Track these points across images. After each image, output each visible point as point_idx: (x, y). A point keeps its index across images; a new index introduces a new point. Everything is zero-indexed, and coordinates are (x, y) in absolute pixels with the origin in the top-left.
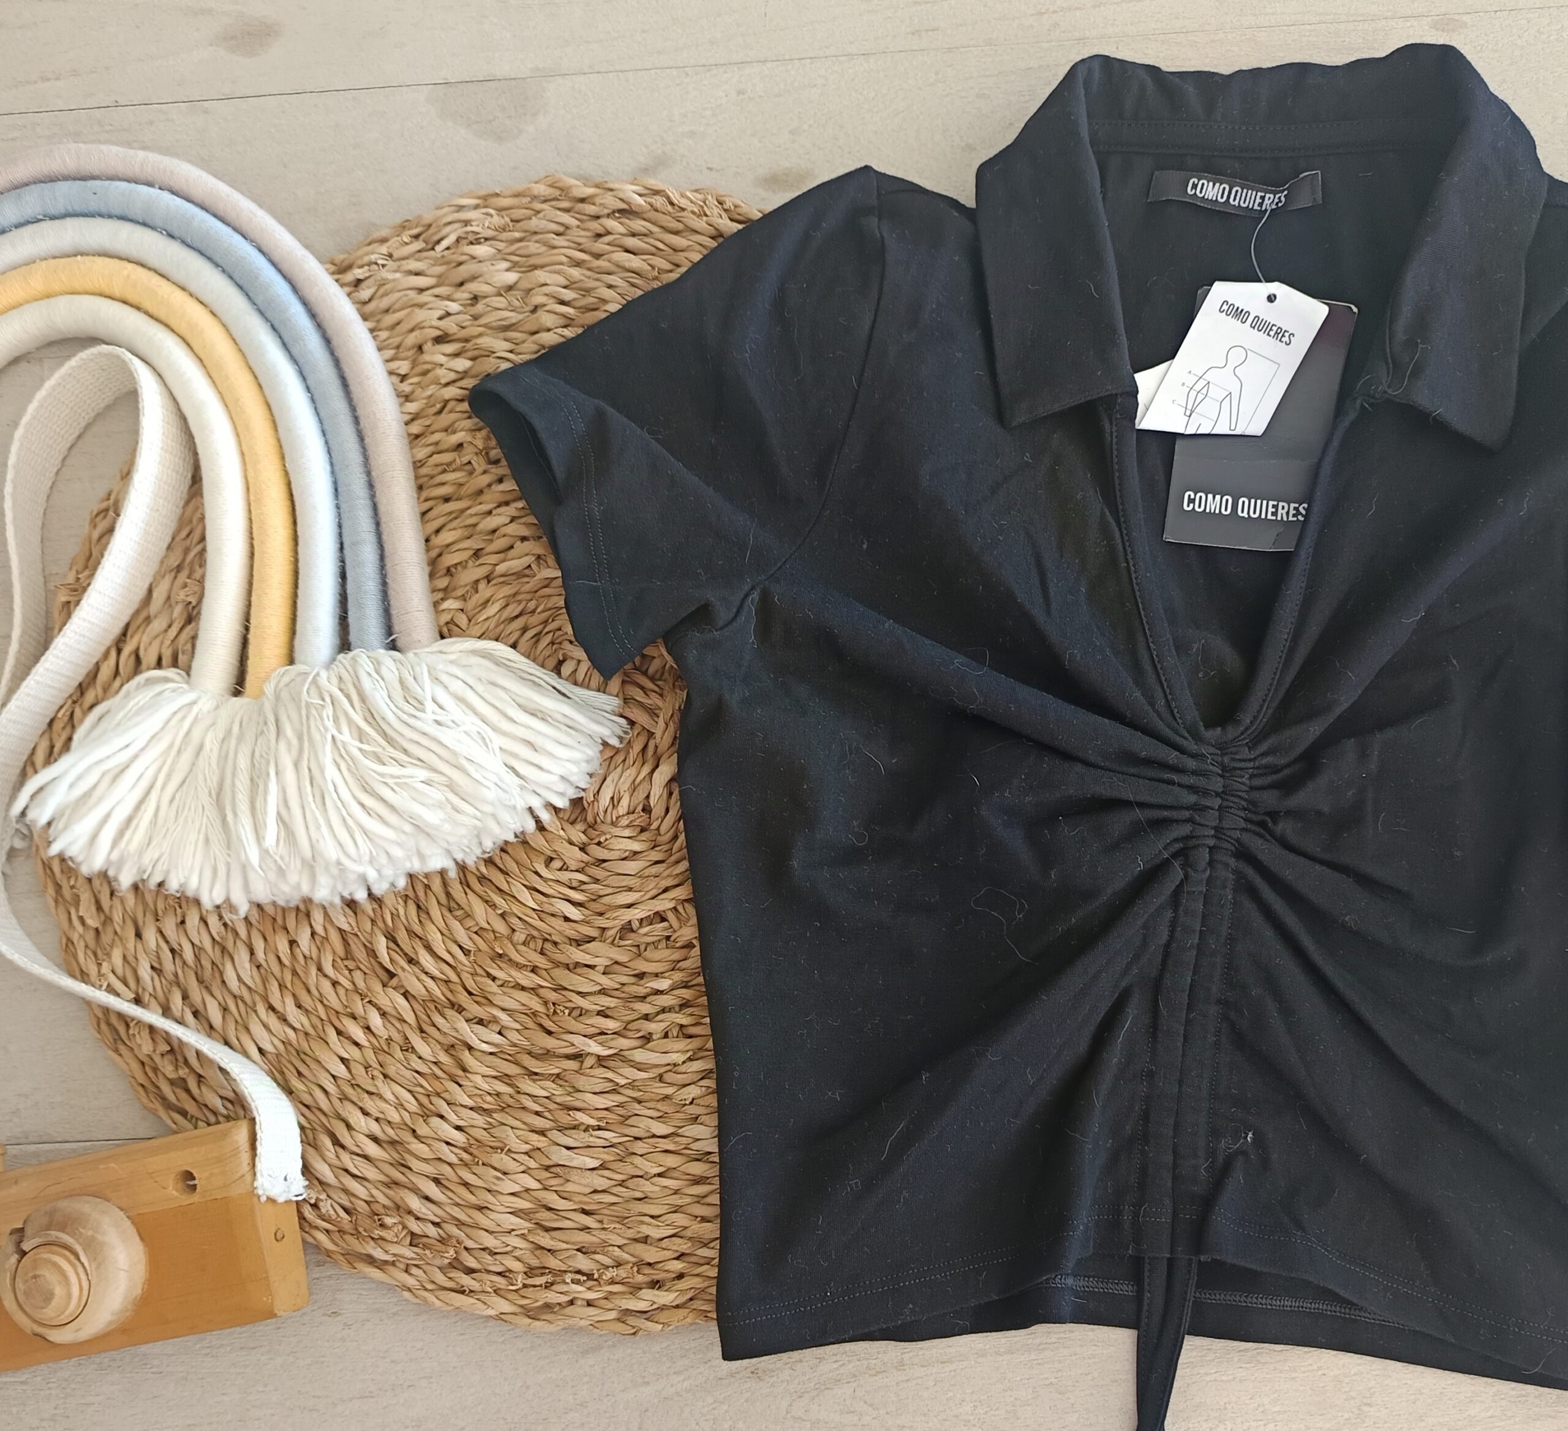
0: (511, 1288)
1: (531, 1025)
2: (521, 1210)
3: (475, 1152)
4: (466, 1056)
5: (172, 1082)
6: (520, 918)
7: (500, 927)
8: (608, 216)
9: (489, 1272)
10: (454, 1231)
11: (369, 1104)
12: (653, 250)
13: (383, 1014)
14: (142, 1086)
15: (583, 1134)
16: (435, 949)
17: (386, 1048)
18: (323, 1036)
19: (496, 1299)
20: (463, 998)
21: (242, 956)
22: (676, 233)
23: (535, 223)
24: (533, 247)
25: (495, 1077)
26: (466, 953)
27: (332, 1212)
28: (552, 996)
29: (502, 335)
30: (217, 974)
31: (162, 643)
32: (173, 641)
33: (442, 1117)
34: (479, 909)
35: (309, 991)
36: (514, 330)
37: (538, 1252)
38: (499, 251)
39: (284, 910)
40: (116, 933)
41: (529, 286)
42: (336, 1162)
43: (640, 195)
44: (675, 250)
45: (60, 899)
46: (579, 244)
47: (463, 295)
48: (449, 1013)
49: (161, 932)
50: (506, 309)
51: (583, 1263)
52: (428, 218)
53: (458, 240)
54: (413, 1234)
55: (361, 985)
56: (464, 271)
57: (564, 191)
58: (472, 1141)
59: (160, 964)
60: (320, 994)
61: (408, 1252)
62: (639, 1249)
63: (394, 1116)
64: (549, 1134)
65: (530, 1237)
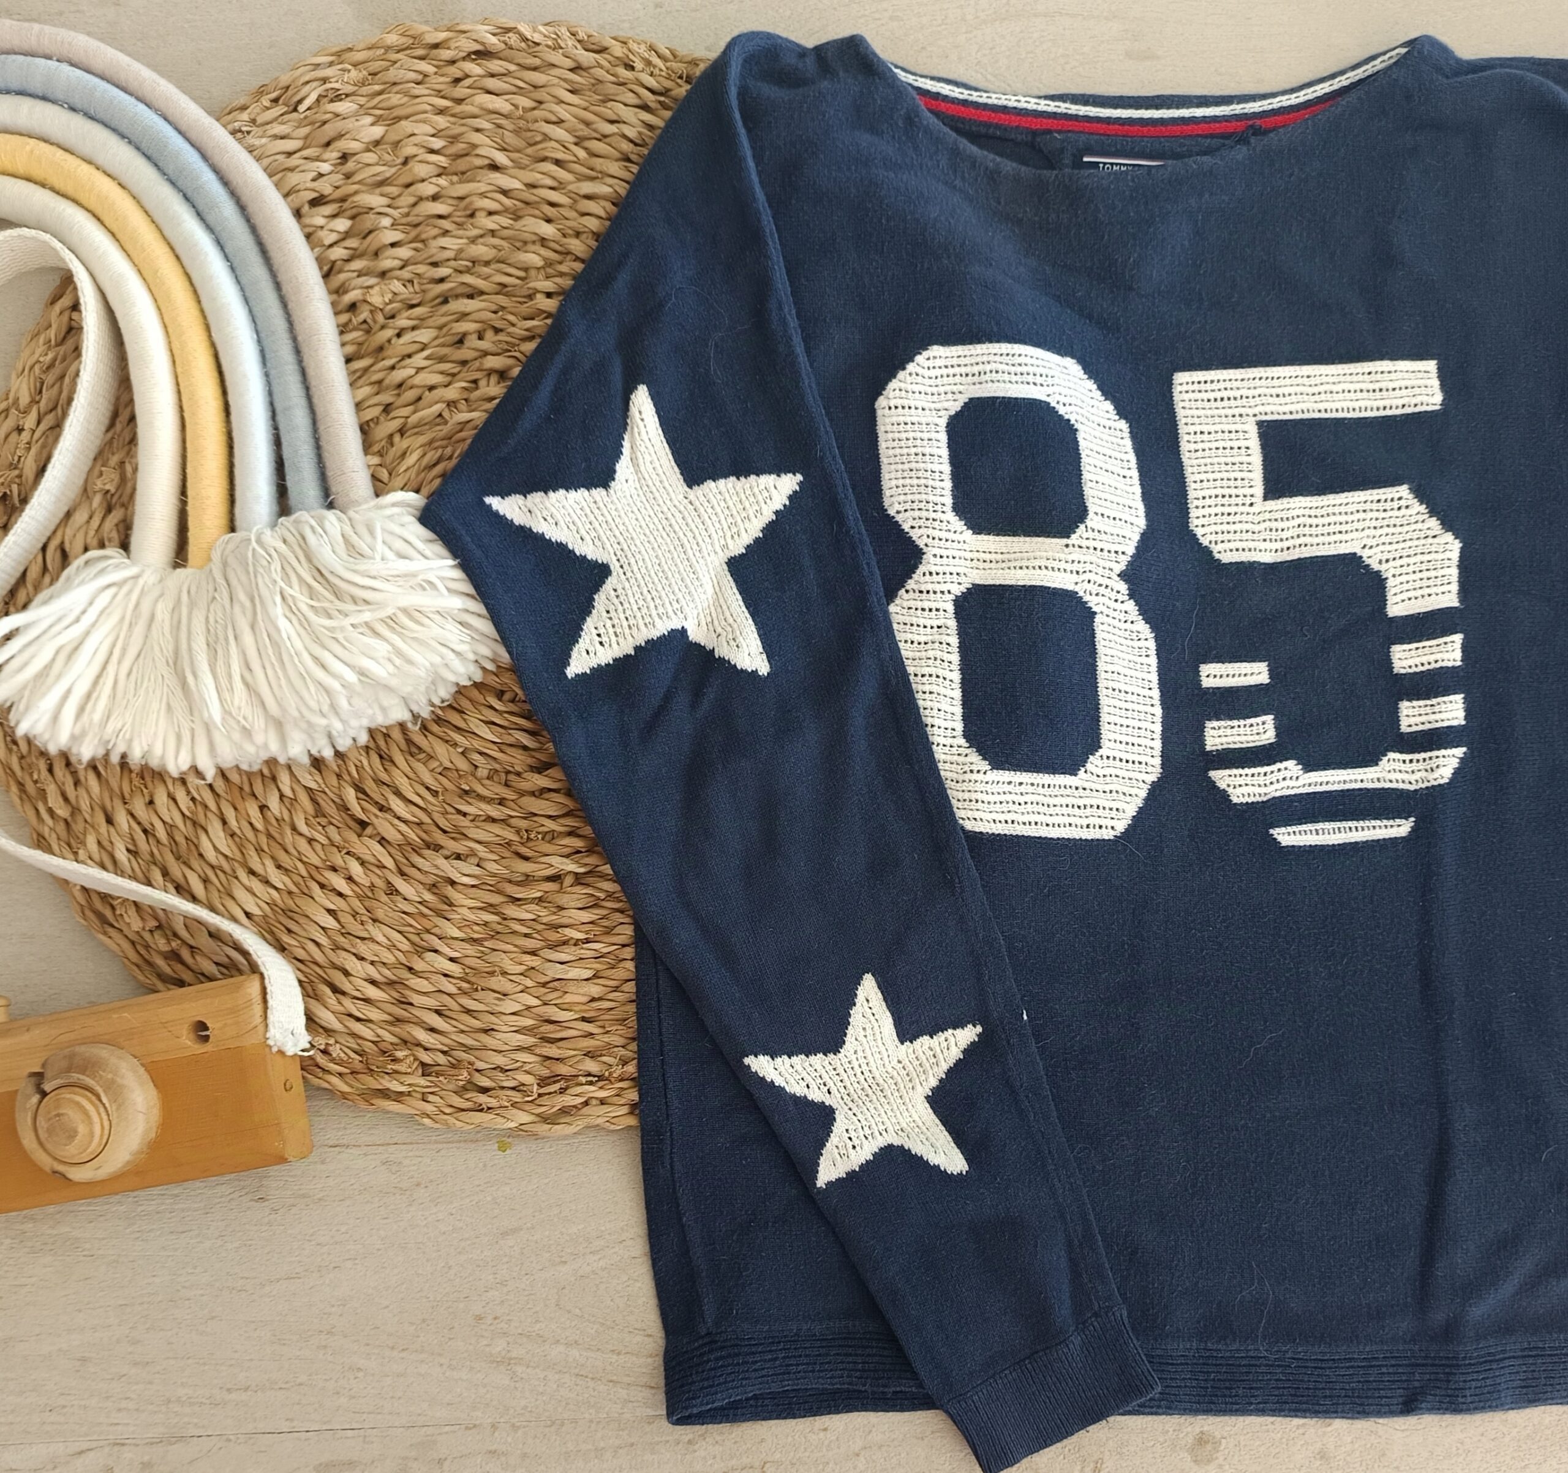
0: (527, 1099)
1: (507, 854)
2: (525, 1028)
3: (473, 979)
4: (449, 891)
5: (165, 956)
6: (481, 753)
7: (463, 765)
8: (464, 59)
9: (503, 1088)
10: (463, 1056)
11: (363, 948)
12: (514, 89)
13: (363, 864)
14: (135, 964)
15: (574, 948)
16: (405, 793)
17: (370, 894)
18: (306, 891)
19: (515, 1111)
20: (438, 837)
21: (216, 828)
22: (535, 69)
23: (393, 74)
24: (395, 99)
25: (481, 909)
26: (434, 793)
27: (342, 1055)
28: (523, 824)
29: (378, 191)
30: (193, 848)
31: (86, 533)
32: (97, 531)
33: (436, 951)
34: (441, 751)
35: (286, 851)
36: (389, 185)
37: (546, 1063)
38: (361, 106)
39: (249, 775)
40: (86, 821)
41: (397, 138)
42: (341, 1009)
43: (494, 35)
44: (535, 87)
45: (24, 796)
46: (440, 91)
47: (333, 155)
48: (427, 852)
49: (132, 815)
50: (377, 164)
52: (285, 79)
53: (318, 101)
54: (424, 1064)
55: (338, 840)
56: (329, 130)
57: (416, 39)
58: (467, 971)
59: (135, 845)
60: (299, 852)
61: (422, 1082)
63: (389, 958)
64: (541, 953)
65: (538, 1051)
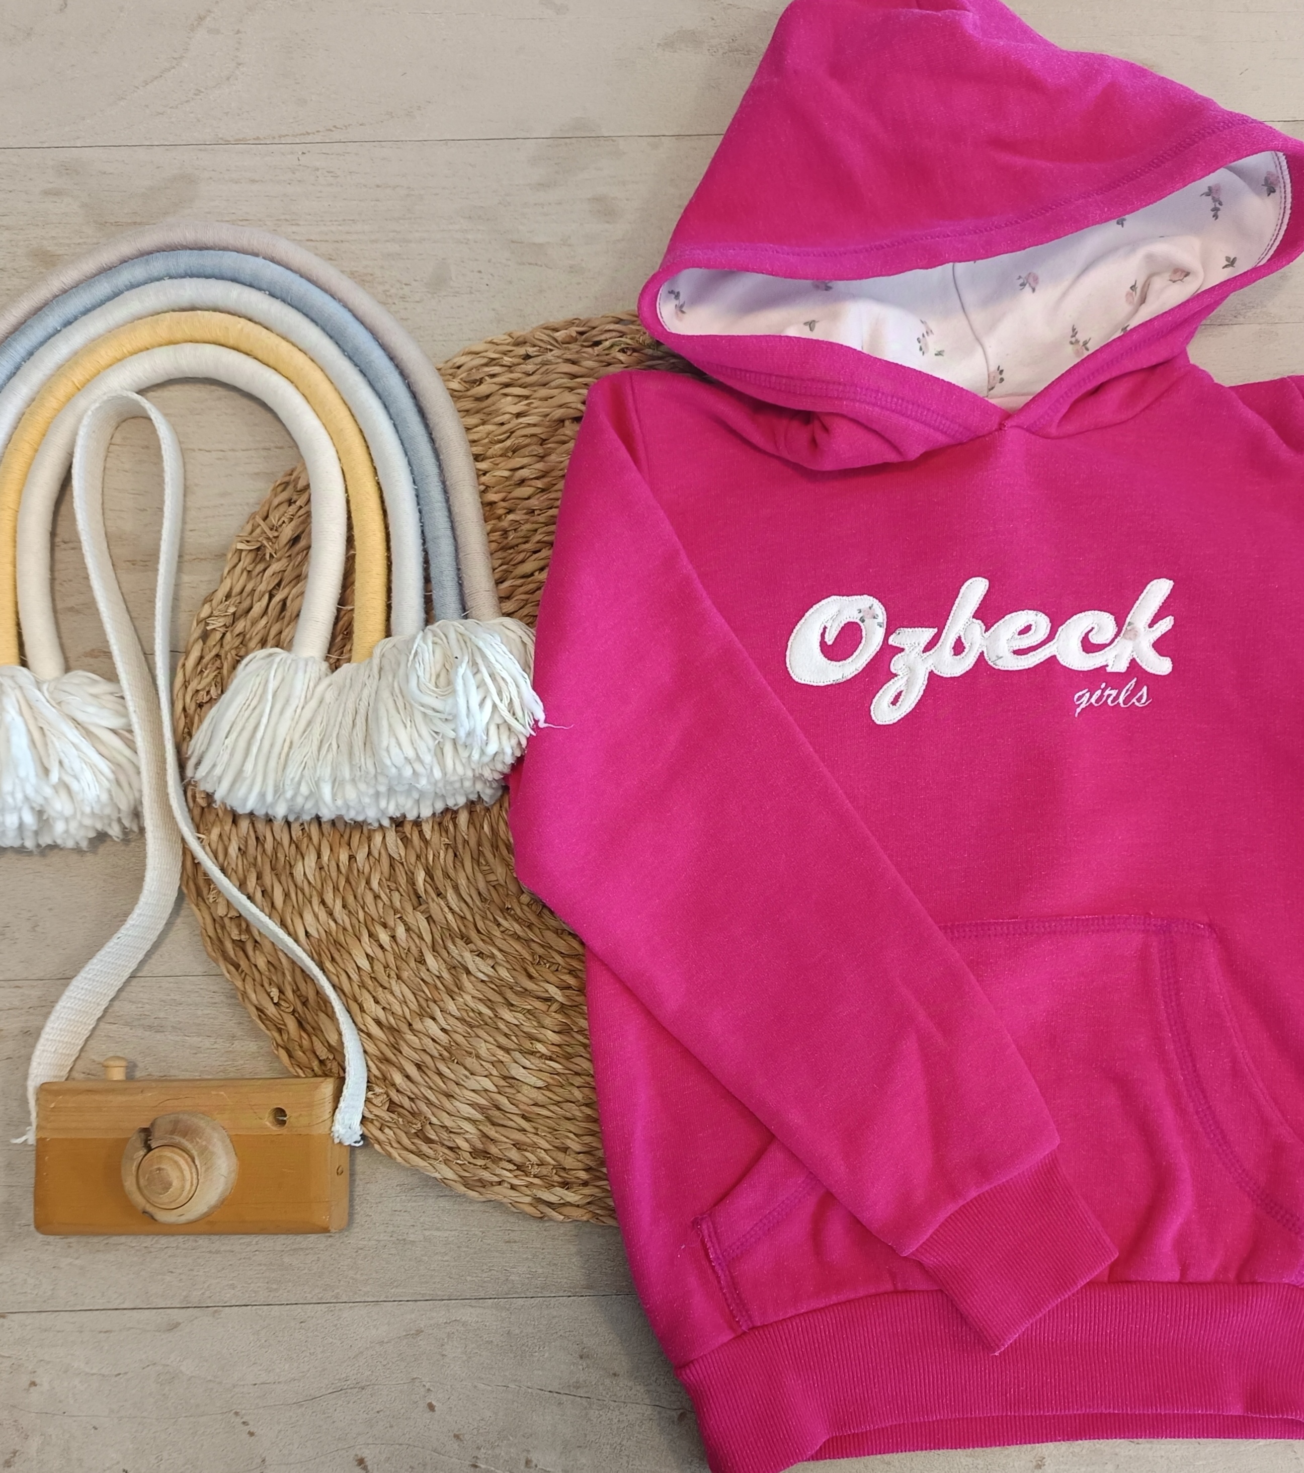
0: (458, 1161)
1: (517, 967)
2: (477, 1104)
3: (454, 1052)
4: (464, 978)
5: (233, 941)
7: (513, 887)
9: (443, 1145)
10: (424, 1108)
11: (381, 994)
13: (408, 929)
14: (210, 937)
15: (537, 1061)
16: (460, 889)
17: (404, 956)
18: (358, 934)
19: (443, 1166)
20: (473, 935)
21: (311, 860)
25: (480, 1000)
26: (483, 900)
30: (288, 867)
33: (434, 1019)
34: (501, 869)
35: (355, 897)
37: (484, 1139)
40: (217, 815)
48: (459, 942)
51: (514, 1154)
52: (593, 322)
54: (391, 1102)
55: (397, 904)
58: (453, 1043)
59: (246, 846)
60: (364, 902)
61: (386, 1116)
62: (560, 1156)
63: (397, 1008)
64: (512, 1053)
65: (480, 1127)
